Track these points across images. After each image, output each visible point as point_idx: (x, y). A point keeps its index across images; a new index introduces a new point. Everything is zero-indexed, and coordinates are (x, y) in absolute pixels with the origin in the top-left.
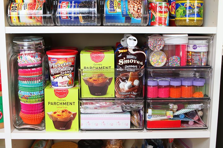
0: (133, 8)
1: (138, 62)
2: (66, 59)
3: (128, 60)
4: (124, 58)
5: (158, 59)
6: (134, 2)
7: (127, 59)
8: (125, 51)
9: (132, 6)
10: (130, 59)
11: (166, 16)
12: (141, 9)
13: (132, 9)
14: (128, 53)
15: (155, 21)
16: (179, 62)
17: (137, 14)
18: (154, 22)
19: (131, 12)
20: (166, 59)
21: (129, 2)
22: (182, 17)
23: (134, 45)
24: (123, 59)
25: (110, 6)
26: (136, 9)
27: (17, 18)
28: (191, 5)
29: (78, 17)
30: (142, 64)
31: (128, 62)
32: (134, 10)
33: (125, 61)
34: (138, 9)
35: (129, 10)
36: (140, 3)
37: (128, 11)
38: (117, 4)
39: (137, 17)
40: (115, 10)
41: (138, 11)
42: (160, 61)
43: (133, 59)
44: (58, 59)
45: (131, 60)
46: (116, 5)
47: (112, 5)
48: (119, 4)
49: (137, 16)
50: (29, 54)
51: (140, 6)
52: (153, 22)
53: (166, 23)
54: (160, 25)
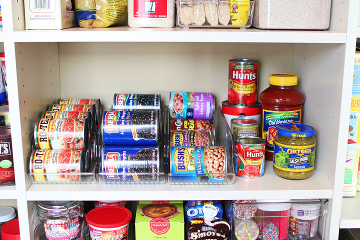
0: (212, 164)
1: (218, 235)
2: (115, 231)
3: (205, 233)
4: (199, 231)
5: (247, 231)
6: (214, 154)
7: (203, 232)
8: (199, 222)
9: (210, 161)
10: (206, 232)
11: (260, 163)
12: (224, 167)
13: (211, 166)
14: (204, 225)
15: (243, 170)
16: (277, 236)
17: (218, 172)
18: (243, 172)
19: (209, 171)
20: (258, 232)
21: (206, 154)
22: (283, 167)
23: (212, 215)
24: (196, 231)
25: (178, 161)
26: (216, 166)
27: (43, 177)
28: (297, 152)
29: (132, 176)
30: (224, 237)
31: (205, 236)
32: (213, 167)
33: (199, 234)
34: (220, 166)
35: (206, 167)
36: (222, 156)
37: (204, 170)
38: (188, 157)
39: (218, 177)
40: (186, 168)
41: (220, 168)
42: (249, 234)
43: (212, 231)
44: (103, 232)
45: (208, 233)
46: (188, 160)
47: (181, 159)
48: (192, 158)
49: (218, 175)
50: (62, 224)
51: (223, 162)
52: (241, 171)
53: (260, 172)
54: (251, 176)
